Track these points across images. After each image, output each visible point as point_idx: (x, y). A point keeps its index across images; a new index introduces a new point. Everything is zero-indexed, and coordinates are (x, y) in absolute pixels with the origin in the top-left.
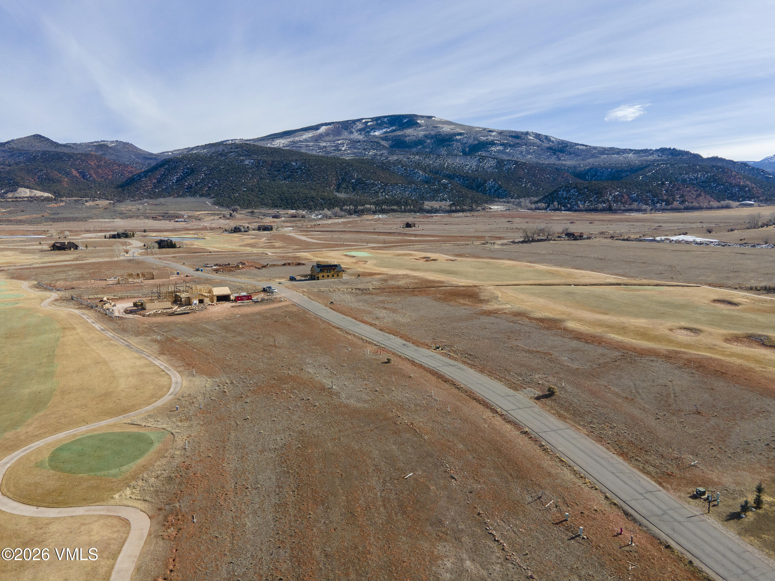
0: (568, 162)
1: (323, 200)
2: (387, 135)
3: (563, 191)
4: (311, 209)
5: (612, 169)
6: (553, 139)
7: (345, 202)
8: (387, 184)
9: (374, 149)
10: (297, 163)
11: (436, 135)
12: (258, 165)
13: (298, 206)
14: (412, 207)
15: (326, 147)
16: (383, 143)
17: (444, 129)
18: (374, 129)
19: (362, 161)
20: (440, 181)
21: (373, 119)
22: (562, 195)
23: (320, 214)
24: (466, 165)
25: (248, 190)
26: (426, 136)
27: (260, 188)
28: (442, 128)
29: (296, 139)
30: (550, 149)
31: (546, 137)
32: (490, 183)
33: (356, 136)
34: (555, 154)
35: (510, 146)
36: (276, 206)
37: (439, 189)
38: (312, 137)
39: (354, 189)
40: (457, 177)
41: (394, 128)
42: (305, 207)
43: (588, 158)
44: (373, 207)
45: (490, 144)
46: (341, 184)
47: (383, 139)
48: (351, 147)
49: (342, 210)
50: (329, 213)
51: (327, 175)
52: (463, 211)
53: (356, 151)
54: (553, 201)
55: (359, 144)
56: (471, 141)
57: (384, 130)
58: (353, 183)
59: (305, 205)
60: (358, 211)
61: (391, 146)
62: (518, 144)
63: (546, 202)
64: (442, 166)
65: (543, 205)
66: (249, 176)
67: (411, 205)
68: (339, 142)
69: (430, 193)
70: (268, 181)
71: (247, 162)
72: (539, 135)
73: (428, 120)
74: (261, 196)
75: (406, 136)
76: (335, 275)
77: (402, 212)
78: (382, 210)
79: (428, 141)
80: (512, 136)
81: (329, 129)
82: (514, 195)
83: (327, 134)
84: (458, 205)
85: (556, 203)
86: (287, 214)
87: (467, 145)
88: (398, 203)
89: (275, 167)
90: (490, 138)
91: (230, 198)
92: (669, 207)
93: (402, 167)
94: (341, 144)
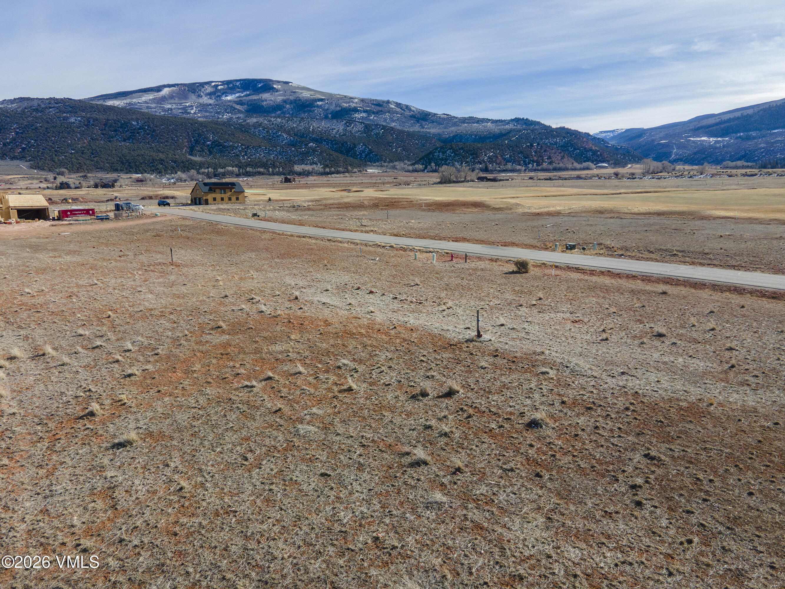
0: (433, 130)
1: (175, 162)
2: (241, 99)
3: (439, 152)
4: (160, 172)
5: (476, 136)
6: (414, 109)
7: (201, 165)
8: (248, 147)
9: (228, 113)
10: (138, 123)
11: (295, 100)
12: (88, 124)
13: (144, 170)
14: (281, 169)
15: (171, 109)
16: (238, 107)
17: (303, 95)
18: (225, 93)
19: (217, 123)
20: (306, 145)
21: (223, 83)
22: (439, 156)
23: (173, 178)
24: (333, 129)
25: (77, 152)
26: (285, 101)
27: (93, 150)
28: (302, 93)
29: (134, 100)
30: (413, 117)
31: (407, 106)
32: (360, 147)
33: (205, 100)
34: (418, 122)
35: (374, 113)
36: (116, 170)
37: (308, 152)
38: (154, 99)
39: (211, 153)
40: (325, 141)
41: (248, 93)
42: (153, 171)
43: (450, 127)
44: (236, 169)
45: (353, 111)
46: (194, 146)
47: (238, 103)
48: (201, 111)
49: (198, 173)
50: (184, 176)
51: (177, 137)
52: (338, 172)
53: (208, 114)
54: (430, 164)
55: (210, 107)
56: (333, 107)
57: (237, 95)
58: (209, 145)
59: (153, 168)
60: (219, 174)
61: (248, 111)
62: (382, 111)
63: (423, 164)
64: (307, 129)
65: (421, 167)
66: (76, 136)
67: (279, 168)
68: (187, 104)
69: (297, 156)
70: (102, 142)
71: (72, 120)
72: (400, 104)
73: (285, 85)
74: (95, 159)
75: (263, 101)
76: (234, 198)
77: (270, 175)
78: (247, 172)
79: (288, 106)
80: (373, 104)
81: (173, 92)
82: (386, 160)
83: (171, 96)
84: (332, 167)
85: (433, 164)
86: (130, 178)
87: (329, 111)
88: (264, 165)
89: (111, 126)
90: (353, 105)
91: (54, 161)
92: (540, 168)
93: (264, 130)
94: (189, 106)
